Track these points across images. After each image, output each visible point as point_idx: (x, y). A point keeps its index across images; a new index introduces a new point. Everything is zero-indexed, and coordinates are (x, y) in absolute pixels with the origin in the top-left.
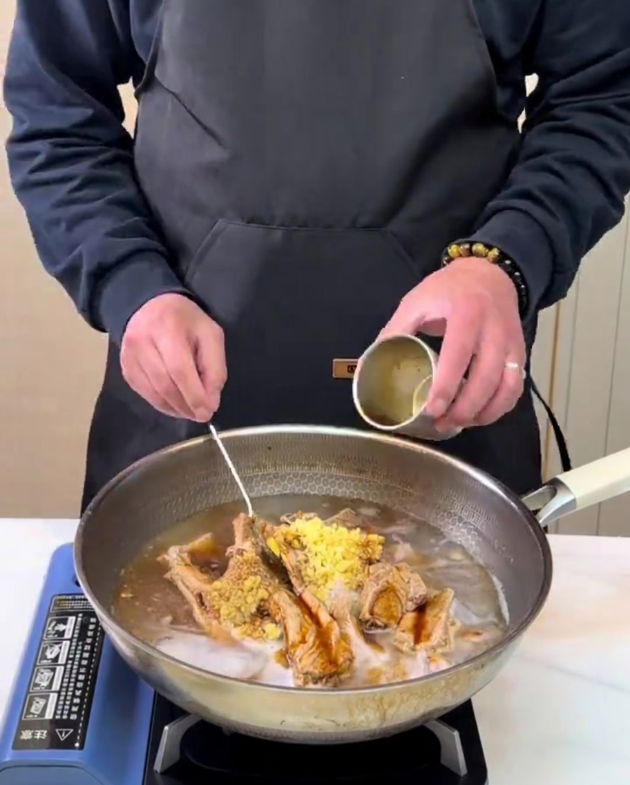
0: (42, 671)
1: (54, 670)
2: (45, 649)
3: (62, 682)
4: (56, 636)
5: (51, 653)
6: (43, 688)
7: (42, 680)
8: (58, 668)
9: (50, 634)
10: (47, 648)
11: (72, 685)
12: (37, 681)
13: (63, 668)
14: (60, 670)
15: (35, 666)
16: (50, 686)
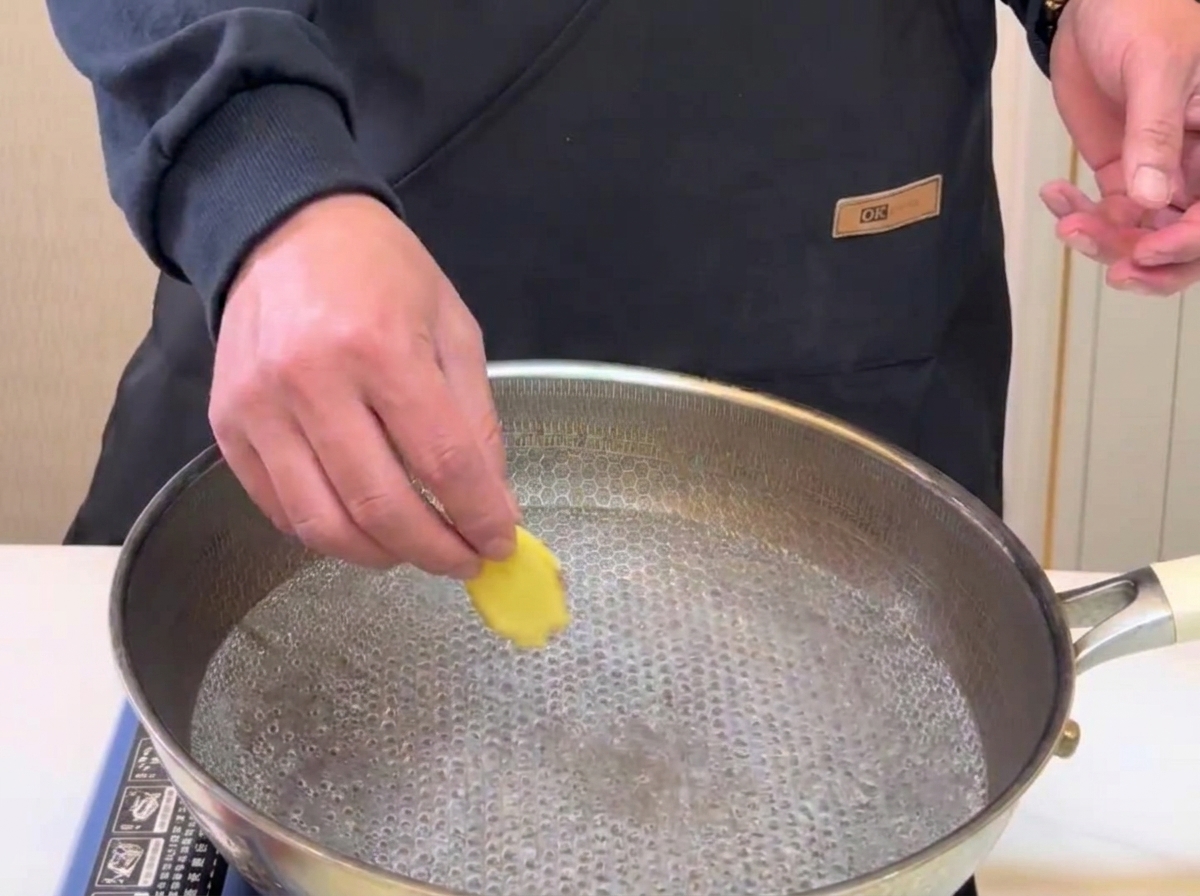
0: (121, 846)
1: (144, 845)
2: (131, 801)
3: (159, 871)
4: (152, 776)
5: (143, 808)
6: (121, 881)
7: (121, 864)
8: (153, 842)
9: (140, 771)
10: (134, 798)
11: (179, 877)
12: (111, 866)
13: (162, 841)
14: (156, 845)
15: (108, 835)
16: (136, 876)
